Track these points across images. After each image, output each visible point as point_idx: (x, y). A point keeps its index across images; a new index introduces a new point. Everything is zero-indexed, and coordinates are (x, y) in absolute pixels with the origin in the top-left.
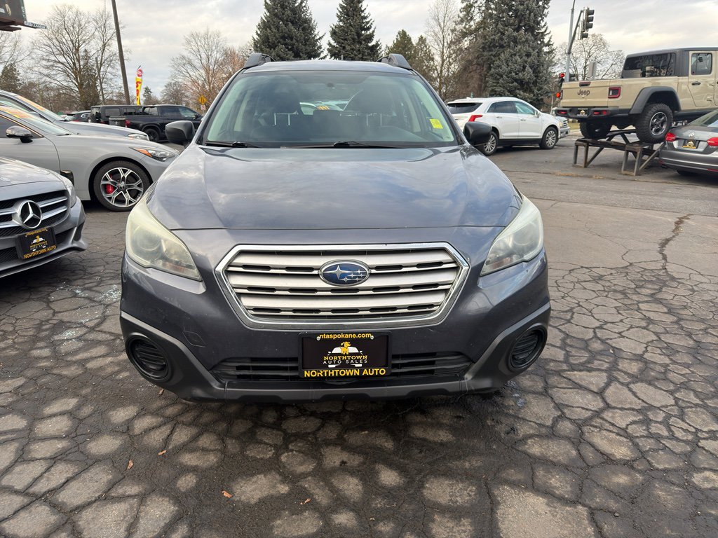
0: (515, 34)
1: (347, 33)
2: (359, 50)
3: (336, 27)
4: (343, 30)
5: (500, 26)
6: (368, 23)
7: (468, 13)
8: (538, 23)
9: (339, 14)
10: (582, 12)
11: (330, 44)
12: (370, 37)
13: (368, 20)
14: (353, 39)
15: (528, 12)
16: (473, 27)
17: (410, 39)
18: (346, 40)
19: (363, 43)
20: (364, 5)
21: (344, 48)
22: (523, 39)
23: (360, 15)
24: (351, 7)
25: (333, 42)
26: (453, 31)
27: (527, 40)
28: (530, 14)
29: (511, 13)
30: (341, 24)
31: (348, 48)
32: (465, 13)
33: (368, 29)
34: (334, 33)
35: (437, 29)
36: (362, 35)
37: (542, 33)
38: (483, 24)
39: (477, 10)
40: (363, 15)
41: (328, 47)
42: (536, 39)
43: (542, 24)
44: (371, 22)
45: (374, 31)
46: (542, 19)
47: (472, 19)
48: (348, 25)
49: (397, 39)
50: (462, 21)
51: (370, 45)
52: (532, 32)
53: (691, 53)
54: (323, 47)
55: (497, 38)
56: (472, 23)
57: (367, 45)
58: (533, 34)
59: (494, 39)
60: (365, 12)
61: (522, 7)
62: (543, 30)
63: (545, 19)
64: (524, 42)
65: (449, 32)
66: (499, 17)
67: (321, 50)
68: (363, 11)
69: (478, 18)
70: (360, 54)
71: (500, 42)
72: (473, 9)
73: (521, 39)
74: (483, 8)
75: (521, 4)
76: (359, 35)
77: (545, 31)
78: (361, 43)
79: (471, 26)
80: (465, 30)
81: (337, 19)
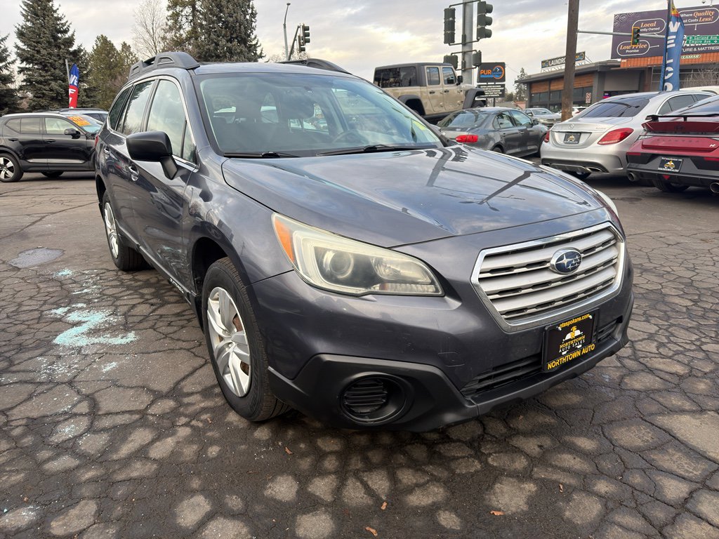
0: (229, 45)
1: (39, 35)
2: (58, 55)
3: (22, 28)
4: (34, 32)
5: (213, 36)
6: (63, 25)
7: (176, 21)
8: (249, 36)
9: (24, 12)
10: (299, 27)
11: (17, 47)
12: (70, 42)
13: (63, 22)
14: (49, 42)
15: (238, 24)
16: (184, 36)
17: (112, 46)
18: (38, 42)
19: (63, 47)
20: (55, 4)
21: (38, 52)
22: (239, 51)
23: (52, 15)
24: (39, 6)
25: (21, 45)
26: (164, 38)
27: (241, 51)
28: (240, 26)
29: (220, 24)
30: (29, 24)
31: (43, 52)
32: (172, 21)
33: (66, 31)
34: (21, 34)
35: (147, 36)
36: (59, 38)
37: (255, 45)
38: (193, 34)
39: (184, 20)
40: (55, 15)
41: (16, 50)
42: (250, 51)
43: (253, 37)
44: (67, 24)
45: (73, 35)
46: (252, 32)
47: (180, 27)
48: (39, 26)
49: (97, 45)
50: (171, 29)
51: (71, 49)
52: (245, 43)
53: (426, 67)
54: (9, 50)
55: (211, 48)
56: (182, 32)
57: (68, 50)
58: (246, 46)
59: (209, 49)
60: (58, 12)
61: (231, 19)
62: (254, 43)
63: (254, 32)
64: (239, 53)
65: (160, 40)
66: (210, 27)
67: (8, 53)
68: (55, 11)
69: (187, 27)
70: (60, 59)
71: (216, 52)
72: (180, 18)
73: (236, 50)
74: (191, 18)
75: (230, 17)
76: (56, 38)
77: (257, 43)
78: (60, 48)
79: (181, 35)
80: (176, 39)
81: (23, 18)
